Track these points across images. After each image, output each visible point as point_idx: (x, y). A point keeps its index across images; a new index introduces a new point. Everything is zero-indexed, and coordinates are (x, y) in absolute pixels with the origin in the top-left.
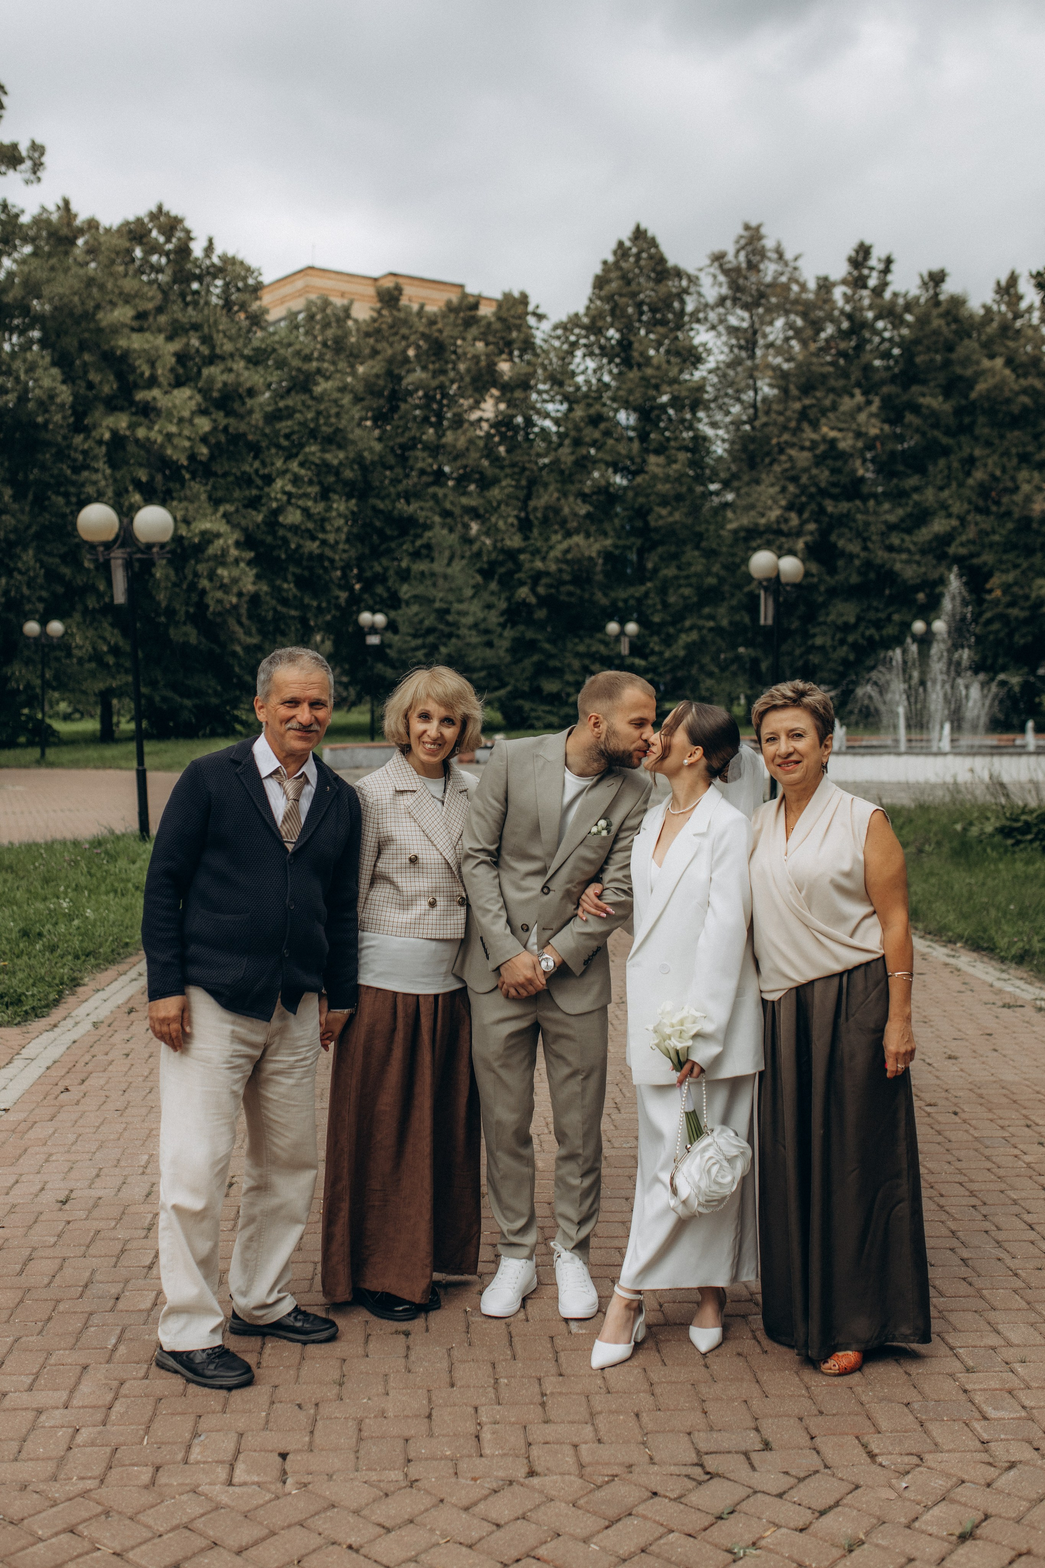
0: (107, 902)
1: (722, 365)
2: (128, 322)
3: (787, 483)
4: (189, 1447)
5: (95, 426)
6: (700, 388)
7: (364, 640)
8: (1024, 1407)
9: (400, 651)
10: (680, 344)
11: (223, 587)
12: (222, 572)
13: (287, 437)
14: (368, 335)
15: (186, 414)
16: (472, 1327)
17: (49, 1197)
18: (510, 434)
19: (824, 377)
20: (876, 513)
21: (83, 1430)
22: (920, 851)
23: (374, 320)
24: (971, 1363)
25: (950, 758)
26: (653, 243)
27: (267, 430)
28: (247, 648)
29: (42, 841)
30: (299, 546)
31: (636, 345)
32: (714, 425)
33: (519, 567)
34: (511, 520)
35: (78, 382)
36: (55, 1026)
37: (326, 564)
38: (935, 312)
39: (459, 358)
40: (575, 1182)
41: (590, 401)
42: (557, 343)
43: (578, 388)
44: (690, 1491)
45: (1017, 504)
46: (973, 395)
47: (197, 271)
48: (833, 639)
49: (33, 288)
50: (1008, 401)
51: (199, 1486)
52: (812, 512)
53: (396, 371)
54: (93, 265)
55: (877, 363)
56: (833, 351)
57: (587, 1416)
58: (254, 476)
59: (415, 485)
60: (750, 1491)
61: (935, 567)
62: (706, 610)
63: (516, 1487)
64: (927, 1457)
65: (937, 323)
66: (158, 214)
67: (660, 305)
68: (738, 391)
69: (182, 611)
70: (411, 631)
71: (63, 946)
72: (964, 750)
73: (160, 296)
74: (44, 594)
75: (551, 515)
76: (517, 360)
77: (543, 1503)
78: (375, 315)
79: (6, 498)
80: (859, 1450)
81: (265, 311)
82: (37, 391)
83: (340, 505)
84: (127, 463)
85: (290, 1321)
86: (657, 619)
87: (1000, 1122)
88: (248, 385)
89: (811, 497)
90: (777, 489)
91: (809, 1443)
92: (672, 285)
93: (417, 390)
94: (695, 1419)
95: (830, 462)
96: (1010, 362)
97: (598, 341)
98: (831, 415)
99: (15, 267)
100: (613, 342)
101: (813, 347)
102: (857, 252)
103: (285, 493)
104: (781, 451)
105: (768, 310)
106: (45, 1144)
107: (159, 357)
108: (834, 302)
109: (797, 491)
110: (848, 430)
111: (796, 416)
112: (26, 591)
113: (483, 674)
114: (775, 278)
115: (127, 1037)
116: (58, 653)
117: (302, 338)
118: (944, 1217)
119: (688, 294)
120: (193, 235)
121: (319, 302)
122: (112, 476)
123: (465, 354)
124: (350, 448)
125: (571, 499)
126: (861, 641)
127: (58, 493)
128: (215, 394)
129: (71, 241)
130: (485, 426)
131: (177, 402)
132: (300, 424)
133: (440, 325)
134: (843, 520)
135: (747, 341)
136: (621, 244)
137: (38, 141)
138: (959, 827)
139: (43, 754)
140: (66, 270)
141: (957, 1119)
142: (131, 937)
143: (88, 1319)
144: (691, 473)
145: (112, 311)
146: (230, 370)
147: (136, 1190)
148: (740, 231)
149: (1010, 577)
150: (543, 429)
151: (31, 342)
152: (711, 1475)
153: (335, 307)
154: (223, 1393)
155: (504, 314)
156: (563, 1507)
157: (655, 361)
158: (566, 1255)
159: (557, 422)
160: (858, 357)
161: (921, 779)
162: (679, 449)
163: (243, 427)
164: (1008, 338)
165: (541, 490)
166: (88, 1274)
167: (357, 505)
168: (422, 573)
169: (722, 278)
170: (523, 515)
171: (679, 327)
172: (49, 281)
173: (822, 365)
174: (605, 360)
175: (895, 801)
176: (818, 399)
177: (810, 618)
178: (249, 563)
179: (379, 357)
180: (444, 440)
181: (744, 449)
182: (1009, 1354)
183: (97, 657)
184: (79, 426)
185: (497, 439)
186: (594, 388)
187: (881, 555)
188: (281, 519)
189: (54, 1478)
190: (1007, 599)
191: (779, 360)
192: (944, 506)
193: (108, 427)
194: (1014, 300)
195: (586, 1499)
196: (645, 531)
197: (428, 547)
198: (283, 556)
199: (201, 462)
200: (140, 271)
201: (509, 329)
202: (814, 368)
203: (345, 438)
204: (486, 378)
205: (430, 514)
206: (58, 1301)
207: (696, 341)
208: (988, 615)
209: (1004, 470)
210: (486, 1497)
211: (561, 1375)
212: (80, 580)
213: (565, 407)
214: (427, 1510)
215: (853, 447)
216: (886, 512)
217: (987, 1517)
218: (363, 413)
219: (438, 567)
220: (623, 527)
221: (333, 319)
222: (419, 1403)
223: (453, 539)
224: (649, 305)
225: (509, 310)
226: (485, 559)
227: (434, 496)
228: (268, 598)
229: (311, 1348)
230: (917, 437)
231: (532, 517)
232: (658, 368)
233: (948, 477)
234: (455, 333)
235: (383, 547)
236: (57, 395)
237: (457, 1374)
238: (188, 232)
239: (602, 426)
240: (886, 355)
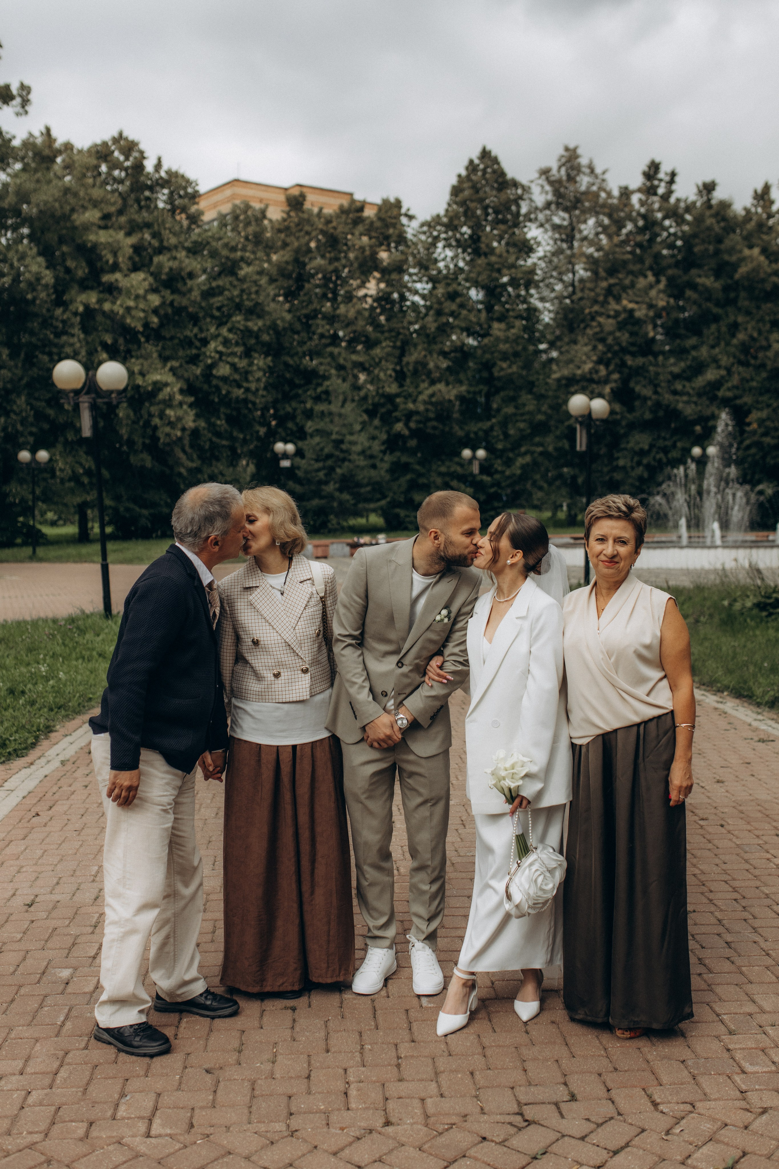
0: (77, 667)
1: (548, 254)
2: (96, 221)
3: (597, 343)
4: (117, 1105)
5: (71, 301)
6: (532, 271)
7: (278, 464)
8: (773, 1063)
9: (306, 472)
10: (517, 238)
11: (171, 424)
12: (169, 412)
13: (219, 309)
14: (280, 231)
15: (141, 292)
16: (345, 1002)
17: (19, 901)
18: (388, 306)
19: (625, 263)
20: (664, 366)
21: (34, 1093)
22: (697, 621)
23: (284, 220)
24: (733, 1027)
25: (720, 551)
26: (495, 161)
27: (203, 304)
28: (190, 470)
29: (28, 618)
30: (228, 392)
31: (483, 239)
32: (542, 299)
33: (396, 407)
34: (389, 372)
35: (58, 267)
36: (32, 764)
37: (250, 406)
38: (708, 213)
39: (349, 249)
40: (425, 887)
41: (449, 281)
42: (423, 237)
43: (440, 272)
44: (512, 1136)
45: (769, 359)
46: (737, 276)
47: (149, 183)
48: (632, 461)
49: (23, 197)
50: (763, 281)
51: (123, 1138)
52: (616, 365)
53: (302, 259)
54: (68, 178)
55: (665, 252)
56: (632, 243)
57: (433, 1075)
58: (193, 340)
59: (316, 345)
60: (559, 1135)
61: (708, 406)
62: (537, 439)
63: (375, 1135)
64: (698, 1105)
65: (710, 221)
66: (119, 139)
67: (501, 208)
68: (560, 273)
69: (139, 441)
70: (314, 457)
71: (40, 701)
72: (730, 544)
73: (120, 202)
74: (34, 430)
75: (420, 368)
76: (393, 250)
77: (395, 1148)
78: (285, 216)
79: (4, 357)
80: (645, 1101)
81: (201, 213)
82: (27, 275)
83: (260, 361)
84: (96, 330)
85: (202, 1000)
86: (500, 446)
87: (757, 832)
88: (188, 269)
89: (615, 353)
90: (589, 348)
91: (606, 1095)
92: (511, 193)
93: (317, 273)
94: (517, 1076)
95: (629, 327)
96: (764, 251)
97: (454, 235)
98: (630, 292)
99: (9, 179)
100: (466, 236)
101: (616, 240)
102: (650, 167)
103: (217, 352)
104: (593, 319)
105: (584, 212)
106: (18, 859)
107: (120, 248)
108: (632, 206)
109: (605, 349)
110: (642, 302)
111: (603, 292)
112: (20, 428)
113: (368, 489)
114: (588, 188)
115: (86, 772)
116: (46, 475)
117: (229, 234)
118: (713, 908)
119: (522, 199)
120: (145, 155)
121: (242, 206)
122: (85, 339)
123: (354, 245)
124: (267, 317)
125: (435, 356)
126: (653, 463)
127: (44, 353)
128: (164, 277)
129: (51, 160)
130: (369, 300)
131: (134, 283)
132: (228, 299)
133: (334, 224)
134: (639, 371)
135: (567, 236)
136: (471, 162)
137: (26, 83)
138: (726, 603)
139: (34, 552)
140: (49, 182)
141: (723, 830)
142: (94, 694)
143: (43, 1000)
144: (526, 336)
145: (84, 213)
146: (175, 258)
147: (86, 896)
148: (561, 151)
149: (764, 414)
150: (413, 303)
151: (22, 237)
152: (529, 1123)
153: (254, 210)
154: (147, 1060)
155: (383, 216)
156: (412, 1152)
157: (498, 251)
158: (419, 945)
159: (423, 297)
160: (650, 247)
161: (698, 566)
162: (516, 317)
163: (185, 302)
164: (763, 233)
165: (412, 349)
166: (45, 963)
167: (273, 361)
168: (322, 412)
169: (548, 188)
170: (398, 368)
171: (516, 225)
172: (35, 190)
173: (624, 253)
174: (460, 250)
175: (678, 583)
176: (620, 279)
177: (615, 444)
178: (191, 406)
179: (289, 248)
180: (338, 312)
181: (565, 318)
182: (762, 1019)
183: (75, 478)
184: (60, 302)
185: (378, 311)
186: (451, 271)
187: (667, 398)
188: (214, 372)
189: (9, 1133)
190: (761, 430)
191: (591, 250)
192: (715, 360)
193: (81, 302)
194: (767, 204)
195: (429, 1144)
196: (490, 380)
197: (327, 393)
198: (216, 400)
199: (153, 329)
200: (105, 183)
201: (387, 226)
202: (617, 256)
203: (263, 310)
204: (370, 264)
205: (328, 368)
206: (20, 986)
207: (529, 236)
208: (747, 442)
209: (760, 332)
210: (351, 1144)
211: (413, 1041)
212: (62, 419)
213: (430, 286)
214: (304, 1155)
215: (646, 315)
216: (672, 365)
217: (744, 1154)
218: (277, 291)
219: (334, 408)
220: (474, 377)
221: (253, 219)
222: (300, 1066)
223: (346, 386)
224: (493, 208)
225: (386, 212)
226: (370, 402)
227: (331, 355)
228: (206, 432)
229: (217, 1021)
230: (695, 308)
231: (405, 370)
232: (500, 256)
233: (718, 338)
234: (346, 230)
235: (293, 393)
236: (42, 278)
237: (331, 1042)
238: (142, 153)
239: (458, 300)
240: (672, 246)
